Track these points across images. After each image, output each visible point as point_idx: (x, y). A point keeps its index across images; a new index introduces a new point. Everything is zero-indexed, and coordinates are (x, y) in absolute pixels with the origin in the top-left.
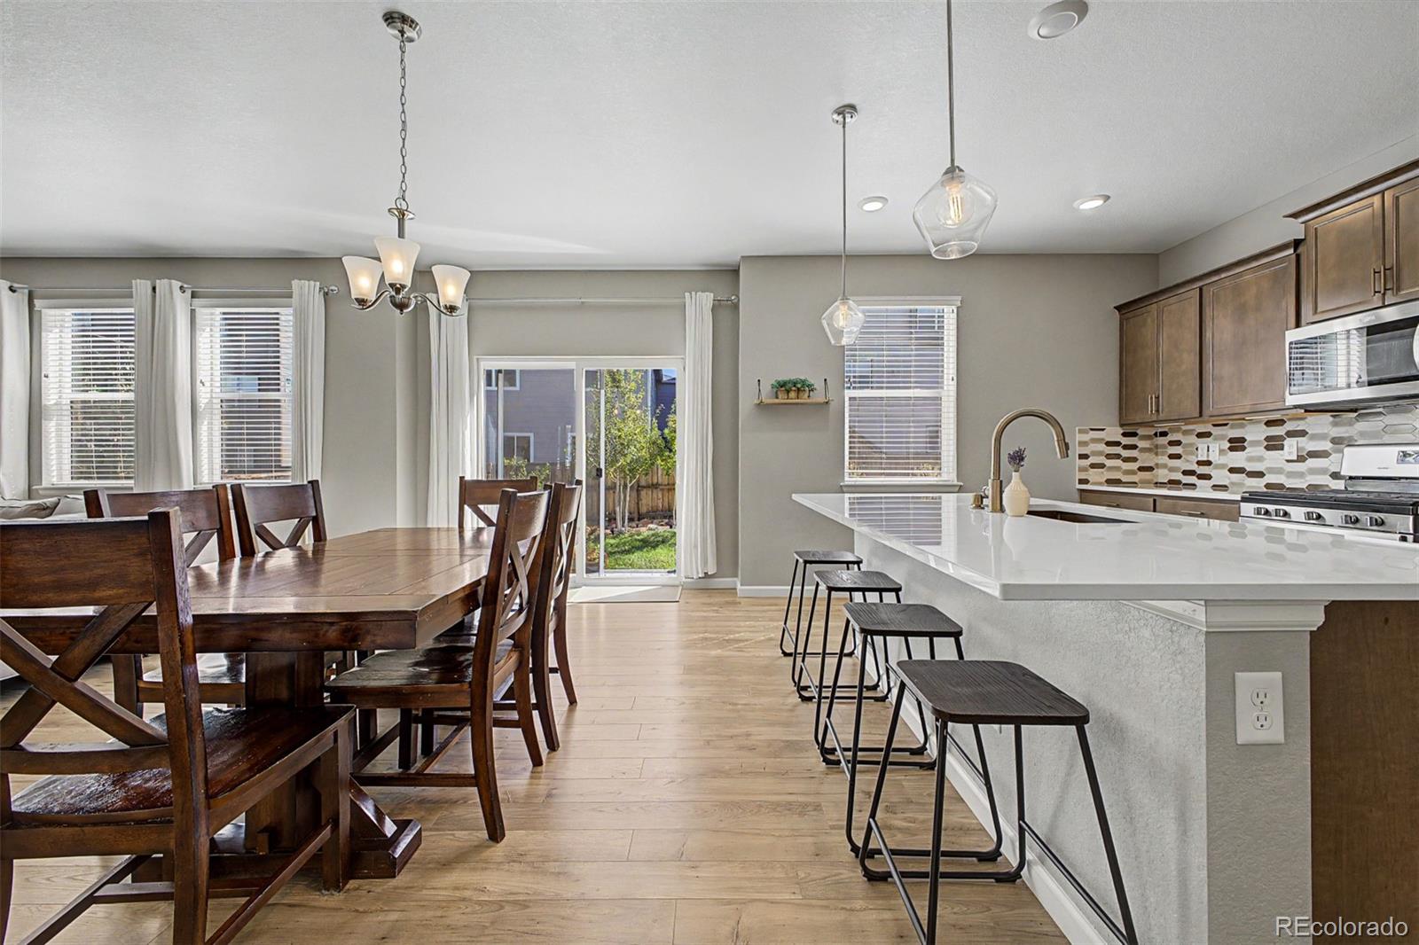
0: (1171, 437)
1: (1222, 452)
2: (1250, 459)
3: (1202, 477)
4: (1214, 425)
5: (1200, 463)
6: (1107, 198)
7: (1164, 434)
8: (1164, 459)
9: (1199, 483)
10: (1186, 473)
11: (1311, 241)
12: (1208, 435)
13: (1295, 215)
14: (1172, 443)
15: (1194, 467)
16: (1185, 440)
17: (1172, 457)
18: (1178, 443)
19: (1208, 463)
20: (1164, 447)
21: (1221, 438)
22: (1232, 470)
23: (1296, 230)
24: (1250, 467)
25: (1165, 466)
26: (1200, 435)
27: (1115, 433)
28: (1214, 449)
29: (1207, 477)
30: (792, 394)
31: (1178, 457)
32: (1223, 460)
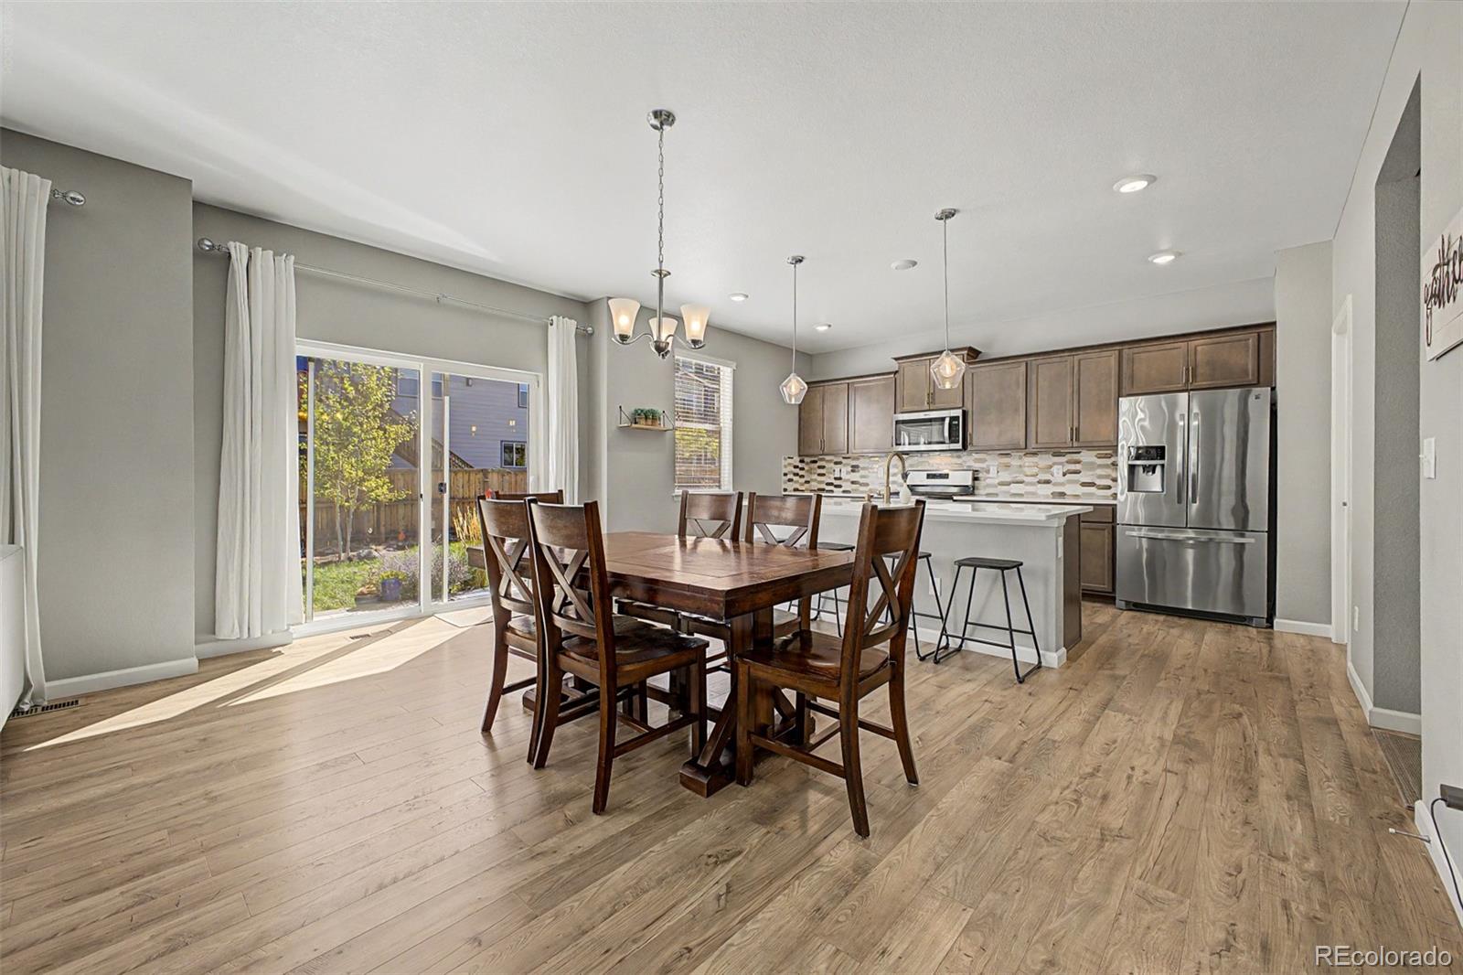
0: (819, 463)
1: (848, 473)
2: (862, 477)
3: (836, 486)
4: (844, 458)
5: (836, 479)
6: (830, 326)
7: (815, 462)
8: (815, 477)
9: (835, 489)
10: (828, 484)
11: (901, 372)
12: (840, 463)
13: (896, 359)
14: (819, 467)
15: (833, 481)
16: (827, 465)
17: (819, 475)
18: (823, 467)
19: (840, 479)
20: (815, 469)
21: (846, 465)
22: (853, 483)
23: (895, 366)
24: (862, 481)
25: (815, 480)
26: (836, 463)
27: (796, 461)
28: (844, 471)
29: (840, 486)
30: (650, 422)
31: (823, 475)
32: (848, 477)
